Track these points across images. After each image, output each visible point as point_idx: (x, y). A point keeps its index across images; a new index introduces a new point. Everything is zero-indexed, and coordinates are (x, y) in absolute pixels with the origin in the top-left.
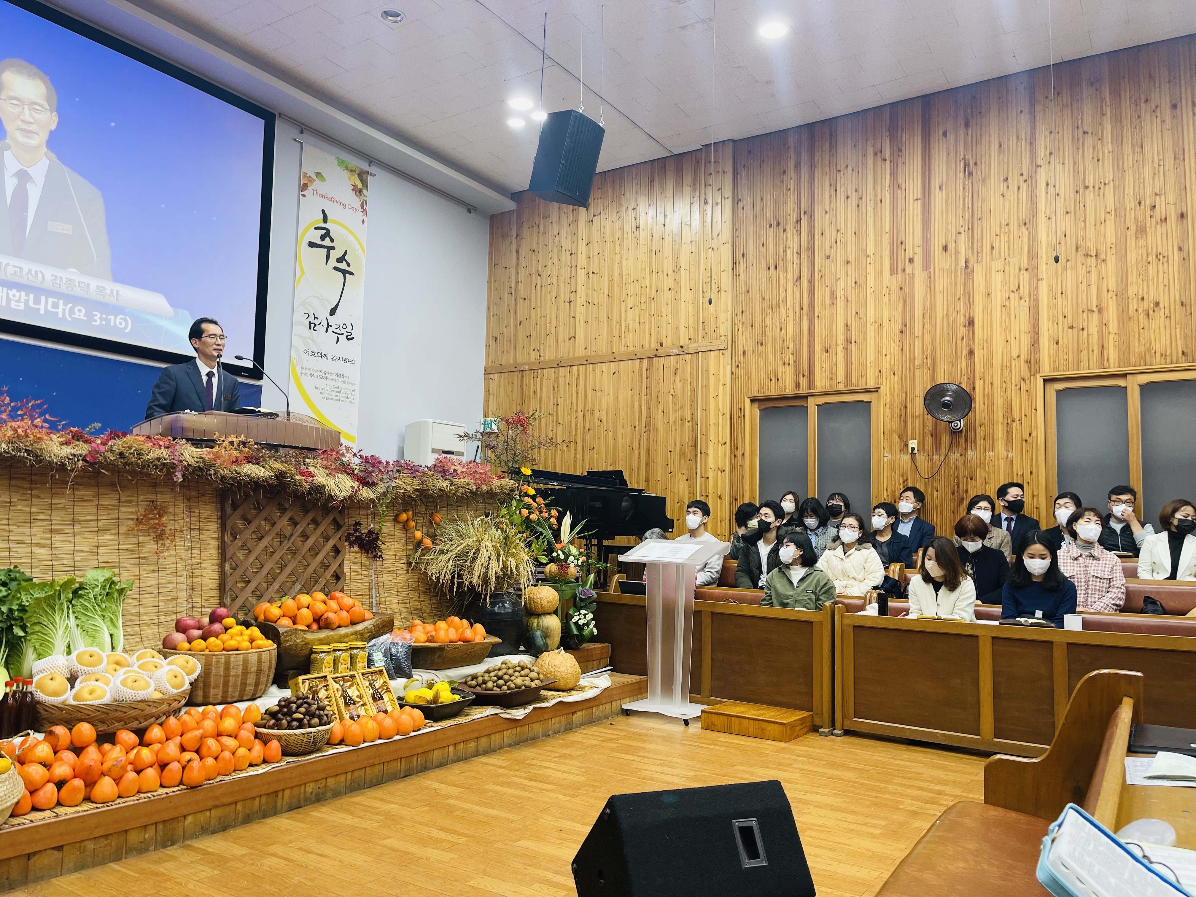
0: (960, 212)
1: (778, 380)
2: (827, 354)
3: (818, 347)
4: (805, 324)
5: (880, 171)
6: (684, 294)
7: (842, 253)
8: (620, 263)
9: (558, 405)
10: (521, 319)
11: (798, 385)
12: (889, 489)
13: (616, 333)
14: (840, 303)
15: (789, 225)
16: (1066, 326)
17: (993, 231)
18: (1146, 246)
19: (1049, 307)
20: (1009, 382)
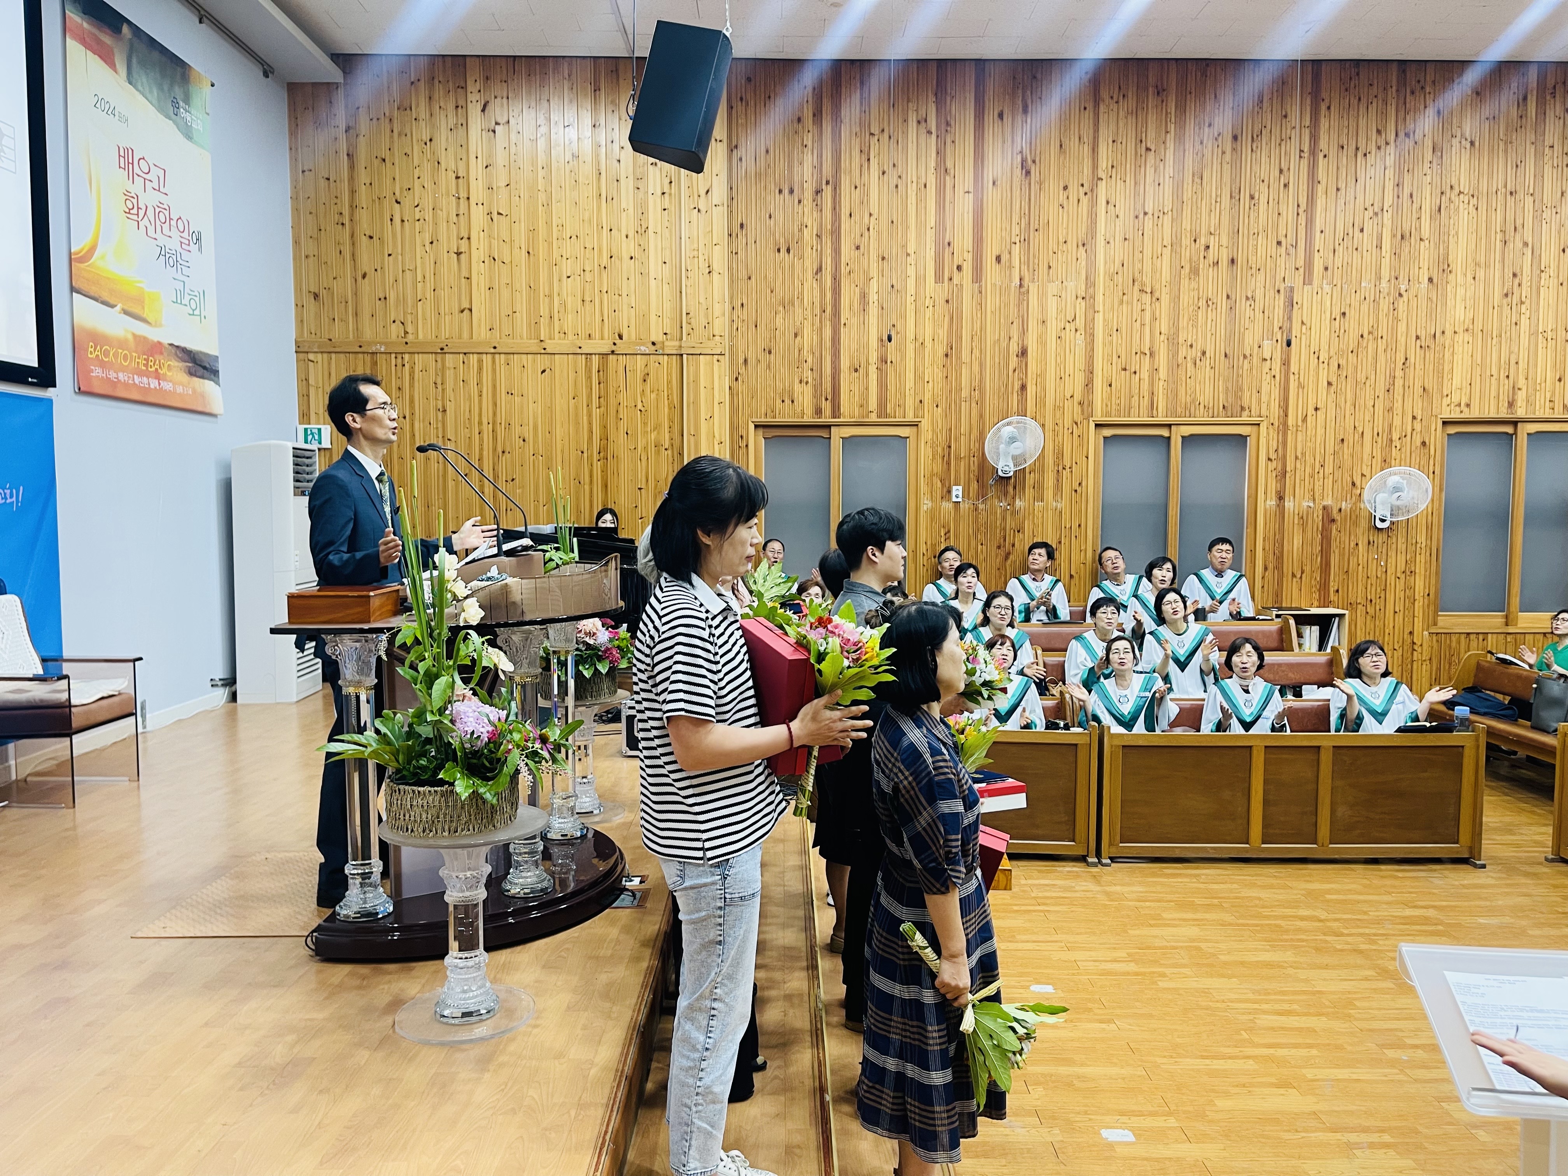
0: (1016, 218)
1: (793, 402)
2: (856, 374)
3: (845, 363)
4: (828, 332)
5: (924, 145)
6: (654, 267)
7: (876, 246)
8: (548, 205)
9: (444, 411)
10: (366, 269)
11: (818, 412)
12: (929, 543)
13: (544, 311)
14: (873, 310)
15: (806, 194)
16: (1119, 368)
17: (1050, 248)
18: (1198, 289)
19: (1104, 344)
20: (1061, 425)
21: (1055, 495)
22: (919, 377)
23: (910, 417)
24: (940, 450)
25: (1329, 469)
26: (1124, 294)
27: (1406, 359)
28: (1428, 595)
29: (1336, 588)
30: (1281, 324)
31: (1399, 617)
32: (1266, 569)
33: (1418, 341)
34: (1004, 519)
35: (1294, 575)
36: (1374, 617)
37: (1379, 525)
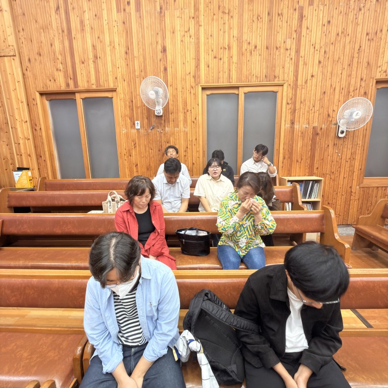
1: (55, 80)
2: (83, 65)
3: (77, 60)
4: (67, 43)
11: (68, 85)
12: (127, 149)
14: (87, 29)
16: (213, 57)
18: (253, 10)
19: (205, 44)
20: (185, 89)
21: (184, 124)
22: (114, 65)
23: (112, 86)
24: (128, 103)
25: (317, 107)
26: (214, 14)
27: (360, 47)
28: (361, 169)
29: (317, 167)
30: (296, 29)
31: (346, 180)
32: (284, 158)
33: (368, 37)
34: (161, 137)
35: (297, 161)
36: (334, 180)
37: (340, 135)
